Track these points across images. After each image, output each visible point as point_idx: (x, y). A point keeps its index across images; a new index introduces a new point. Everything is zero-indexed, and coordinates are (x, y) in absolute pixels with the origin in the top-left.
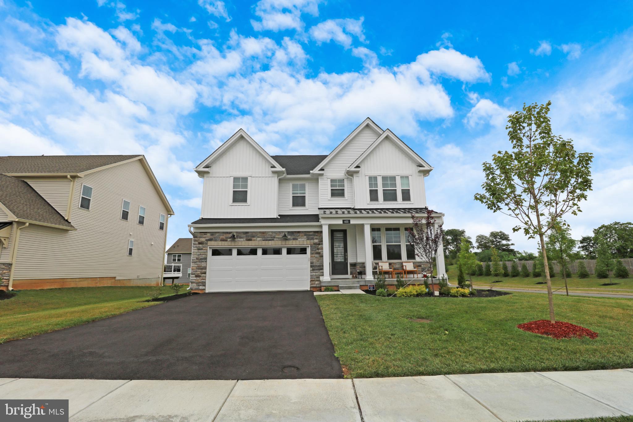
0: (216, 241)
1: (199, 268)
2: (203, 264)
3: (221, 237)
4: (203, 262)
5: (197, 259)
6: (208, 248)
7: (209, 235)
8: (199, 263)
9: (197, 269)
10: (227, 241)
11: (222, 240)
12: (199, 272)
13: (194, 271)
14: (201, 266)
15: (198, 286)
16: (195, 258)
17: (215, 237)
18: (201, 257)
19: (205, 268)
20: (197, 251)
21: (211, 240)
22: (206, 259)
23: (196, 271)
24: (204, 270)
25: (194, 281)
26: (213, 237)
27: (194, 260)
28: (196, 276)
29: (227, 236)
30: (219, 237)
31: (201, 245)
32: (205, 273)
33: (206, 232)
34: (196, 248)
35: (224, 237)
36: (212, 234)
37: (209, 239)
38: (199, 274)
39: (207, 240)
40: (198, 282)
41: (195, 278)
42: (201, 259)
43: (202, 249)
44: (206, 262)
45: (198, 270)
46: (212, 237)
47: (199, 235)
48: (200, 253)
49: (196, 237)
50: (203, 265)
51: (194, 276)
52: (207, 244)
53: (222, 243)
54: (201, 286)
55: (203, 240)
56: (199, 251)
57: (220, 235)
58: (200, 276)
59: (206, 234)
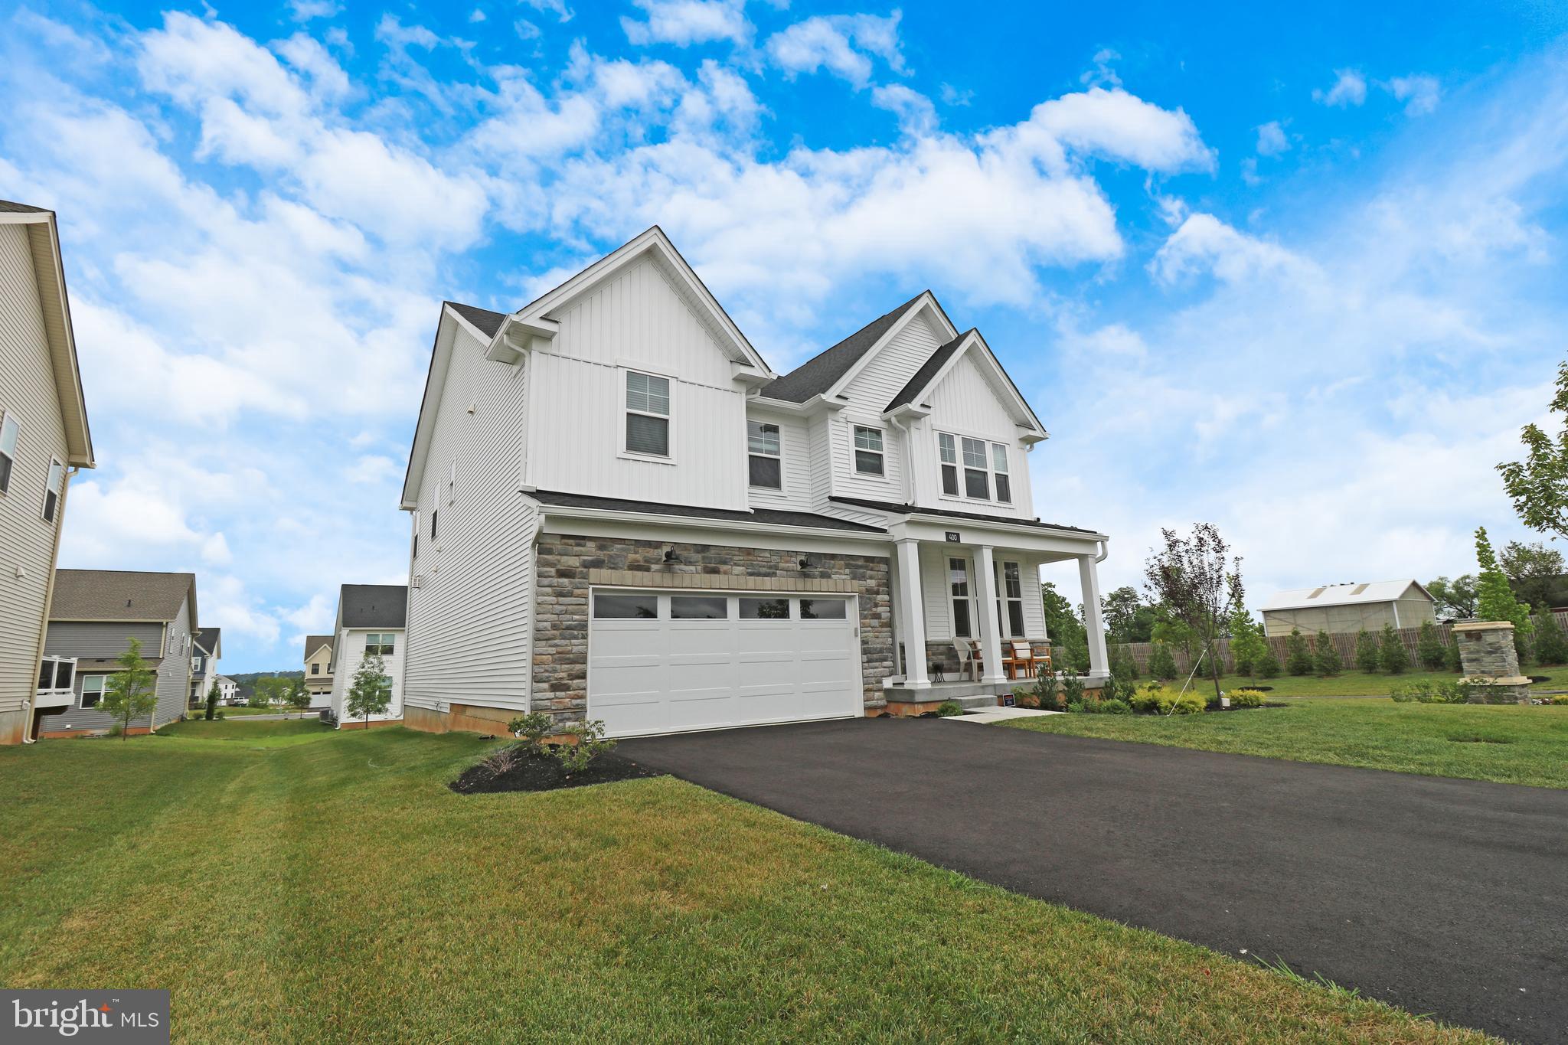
0: (614, 567)
1: (563, 658)
2: (575, 646)
3: (631, 556)
4: (576, 637)
5: (554, 627)
6: (591, 589)
7: (591, 545)
8: (563, 642)
9: (553, 662)
10: (648, 569)
11: (635, 567)
12: (562, 672)
13: (546, 671)
14: (569, 652)
15: (561, 721)
16: (548, 625)
17: (611, 556)
18: (567, 620)
19: (582, 659)
20: (552, 599)
21: (598, 564)
22: (583, 626)
23: (555, 671)
24: (578, 667)
25: (548, 703)
26: (606, 554)
27: (546, 629)
28: (554, 688)
29: (649, 555)
30: (626, 557)
31: (565, 581)
32: (583, 676)
33: (584, 538)
34: (549, 590)
35: (638, 557)
36: (603, 543)
37: (592, 561)
38: (561, 678)
39: (587, 565)
40: (561, 706)
41: (551, 695)
42: (569, 628)
43: (570, 594)
44: (585, 637)
45: (558, 666)
46: (601, 555)
47: (558, 545)
48: (564, 608)
49: (550, 552)
50: (575, 649)
51: (545, 686)
52: (585, 576)
53: (634, 577)
54: (569, 719)
55: (573, 562)
56: (562, 600)
57: (628, 551)
58: (567, 688)
59: (582, 542)
